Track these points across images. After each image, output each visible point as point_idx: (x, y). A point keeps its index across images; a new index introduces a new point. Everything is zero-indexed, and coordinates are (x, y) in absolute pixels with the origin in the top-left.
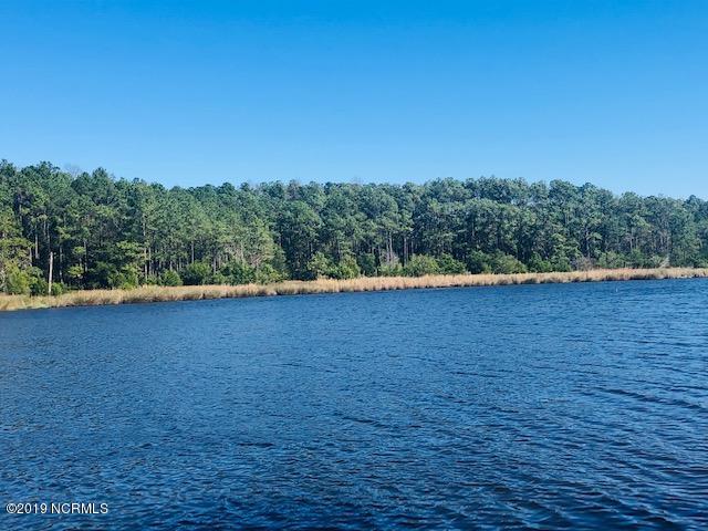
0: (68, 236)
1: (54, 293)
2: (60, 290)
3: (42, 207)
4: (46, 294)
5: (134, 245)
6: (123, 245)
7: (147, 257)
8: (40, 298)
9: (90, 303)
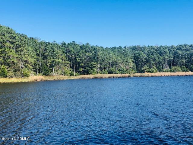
0: (79, 61)
1: (76, 75)
2: (77, 75)
3: (73, 53)
4: (73, 76)
5: (96, 63)
6: (93, 63)
7: (99, 66)
8: (72, 77)
9: (84, 78)
